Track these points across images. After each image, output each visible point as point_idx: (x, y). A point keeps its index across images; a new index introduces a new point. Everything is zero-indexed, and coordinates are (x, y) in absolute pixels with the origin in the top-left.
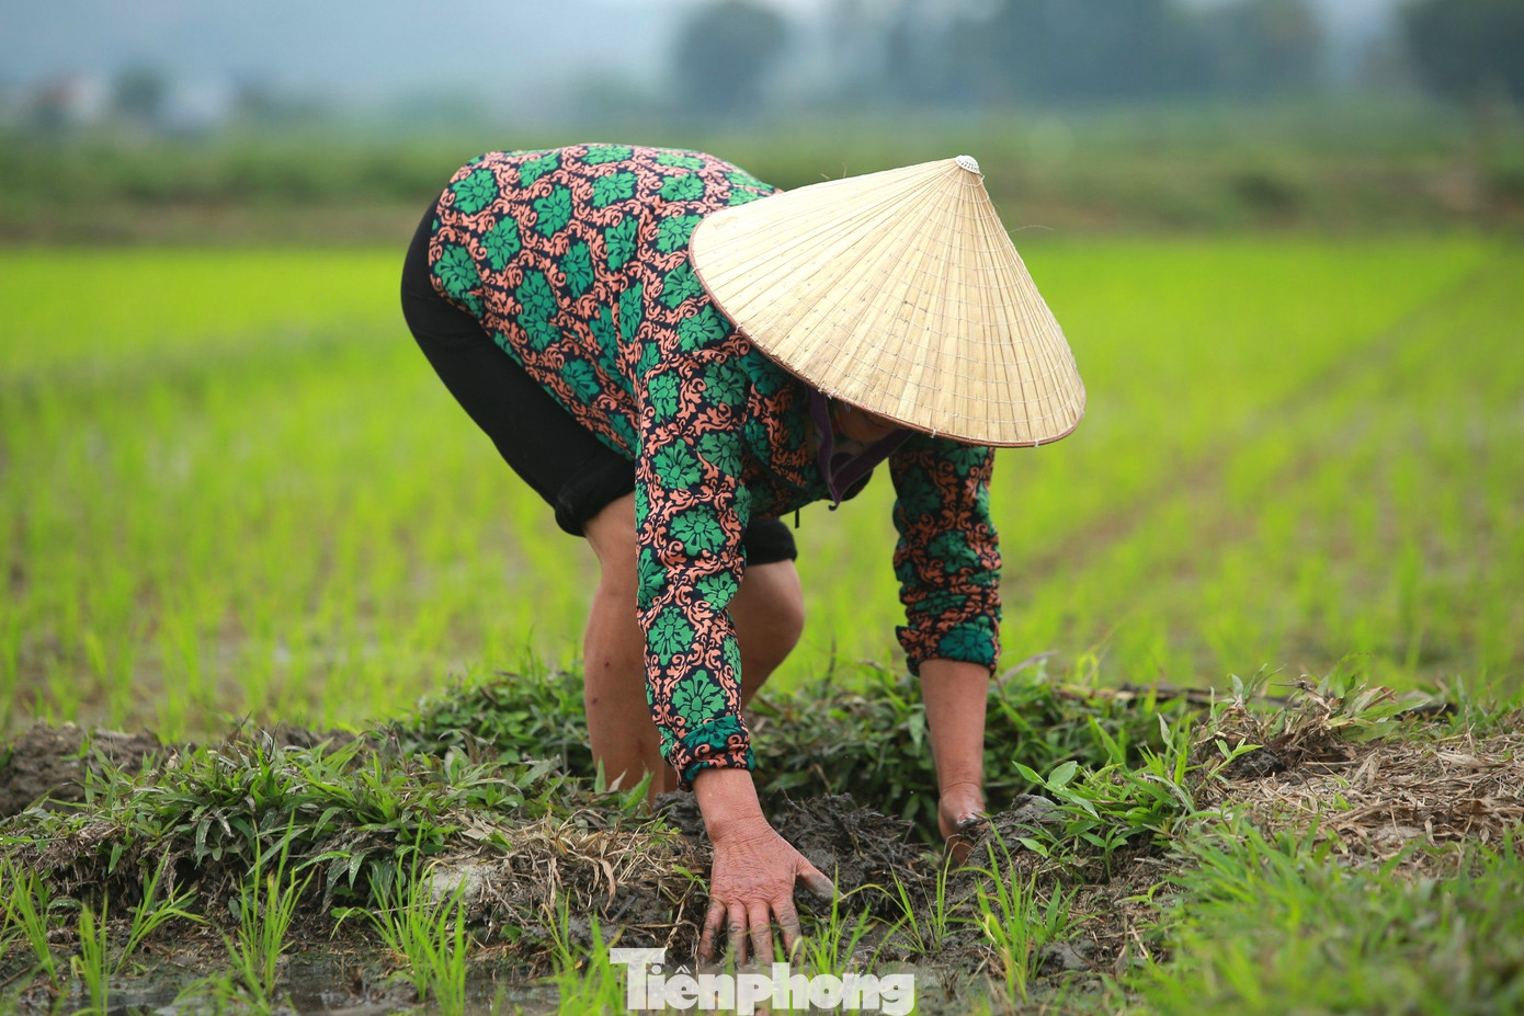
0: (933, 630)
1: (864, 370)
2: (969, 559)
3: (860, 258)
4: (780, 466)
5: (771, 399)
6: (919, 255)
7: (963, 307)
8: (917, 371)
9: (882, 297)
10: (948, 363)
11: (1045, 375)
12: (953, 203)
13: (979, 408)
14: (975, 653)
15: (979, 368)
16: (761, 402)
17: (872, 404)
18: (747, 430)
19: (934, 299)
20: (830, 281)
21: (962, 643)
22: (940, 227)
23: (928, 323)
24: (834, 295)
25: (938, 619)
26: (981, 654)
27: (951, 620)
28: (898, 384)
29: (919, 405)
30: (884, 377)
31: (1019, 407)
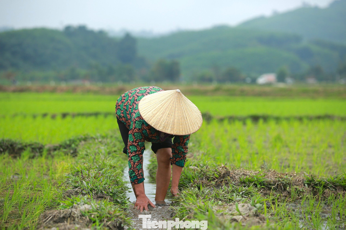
0: (175, 160)
1: (162, 125)
2: (182, 151)
3: (162, 107)
4: (150, 137)
5: (147, 127)
6: (171, 106)
7: (178, 114)
8: (171, 125)
9: (165, 113)
10: (176, 123)
11: (193, 122)
12: (176, 97)
13: (181, 129)
14: (181, 165)
15: (181, 123)
16: (146, 127)
17: (164, 131)
18: (144, 131)
19: (173, 113)
20: (157, 111)
21: (179, 163)
22: (174, 102)
23: (172, 117)
24: (158, 114)
25: (176, 159)
26: (182, 165)
27: (178, 159)
28: (168, 127)
29: (171, 130)
30: (165, 127)
31: (188, 128)
